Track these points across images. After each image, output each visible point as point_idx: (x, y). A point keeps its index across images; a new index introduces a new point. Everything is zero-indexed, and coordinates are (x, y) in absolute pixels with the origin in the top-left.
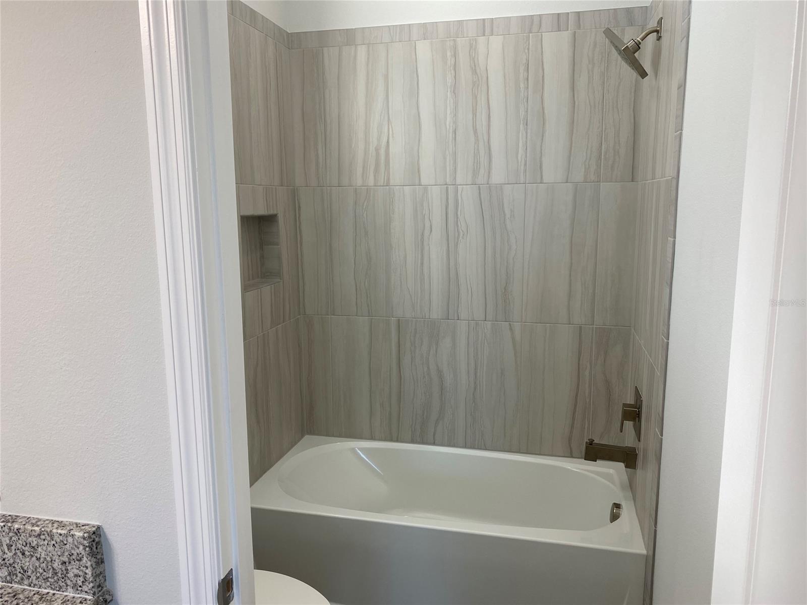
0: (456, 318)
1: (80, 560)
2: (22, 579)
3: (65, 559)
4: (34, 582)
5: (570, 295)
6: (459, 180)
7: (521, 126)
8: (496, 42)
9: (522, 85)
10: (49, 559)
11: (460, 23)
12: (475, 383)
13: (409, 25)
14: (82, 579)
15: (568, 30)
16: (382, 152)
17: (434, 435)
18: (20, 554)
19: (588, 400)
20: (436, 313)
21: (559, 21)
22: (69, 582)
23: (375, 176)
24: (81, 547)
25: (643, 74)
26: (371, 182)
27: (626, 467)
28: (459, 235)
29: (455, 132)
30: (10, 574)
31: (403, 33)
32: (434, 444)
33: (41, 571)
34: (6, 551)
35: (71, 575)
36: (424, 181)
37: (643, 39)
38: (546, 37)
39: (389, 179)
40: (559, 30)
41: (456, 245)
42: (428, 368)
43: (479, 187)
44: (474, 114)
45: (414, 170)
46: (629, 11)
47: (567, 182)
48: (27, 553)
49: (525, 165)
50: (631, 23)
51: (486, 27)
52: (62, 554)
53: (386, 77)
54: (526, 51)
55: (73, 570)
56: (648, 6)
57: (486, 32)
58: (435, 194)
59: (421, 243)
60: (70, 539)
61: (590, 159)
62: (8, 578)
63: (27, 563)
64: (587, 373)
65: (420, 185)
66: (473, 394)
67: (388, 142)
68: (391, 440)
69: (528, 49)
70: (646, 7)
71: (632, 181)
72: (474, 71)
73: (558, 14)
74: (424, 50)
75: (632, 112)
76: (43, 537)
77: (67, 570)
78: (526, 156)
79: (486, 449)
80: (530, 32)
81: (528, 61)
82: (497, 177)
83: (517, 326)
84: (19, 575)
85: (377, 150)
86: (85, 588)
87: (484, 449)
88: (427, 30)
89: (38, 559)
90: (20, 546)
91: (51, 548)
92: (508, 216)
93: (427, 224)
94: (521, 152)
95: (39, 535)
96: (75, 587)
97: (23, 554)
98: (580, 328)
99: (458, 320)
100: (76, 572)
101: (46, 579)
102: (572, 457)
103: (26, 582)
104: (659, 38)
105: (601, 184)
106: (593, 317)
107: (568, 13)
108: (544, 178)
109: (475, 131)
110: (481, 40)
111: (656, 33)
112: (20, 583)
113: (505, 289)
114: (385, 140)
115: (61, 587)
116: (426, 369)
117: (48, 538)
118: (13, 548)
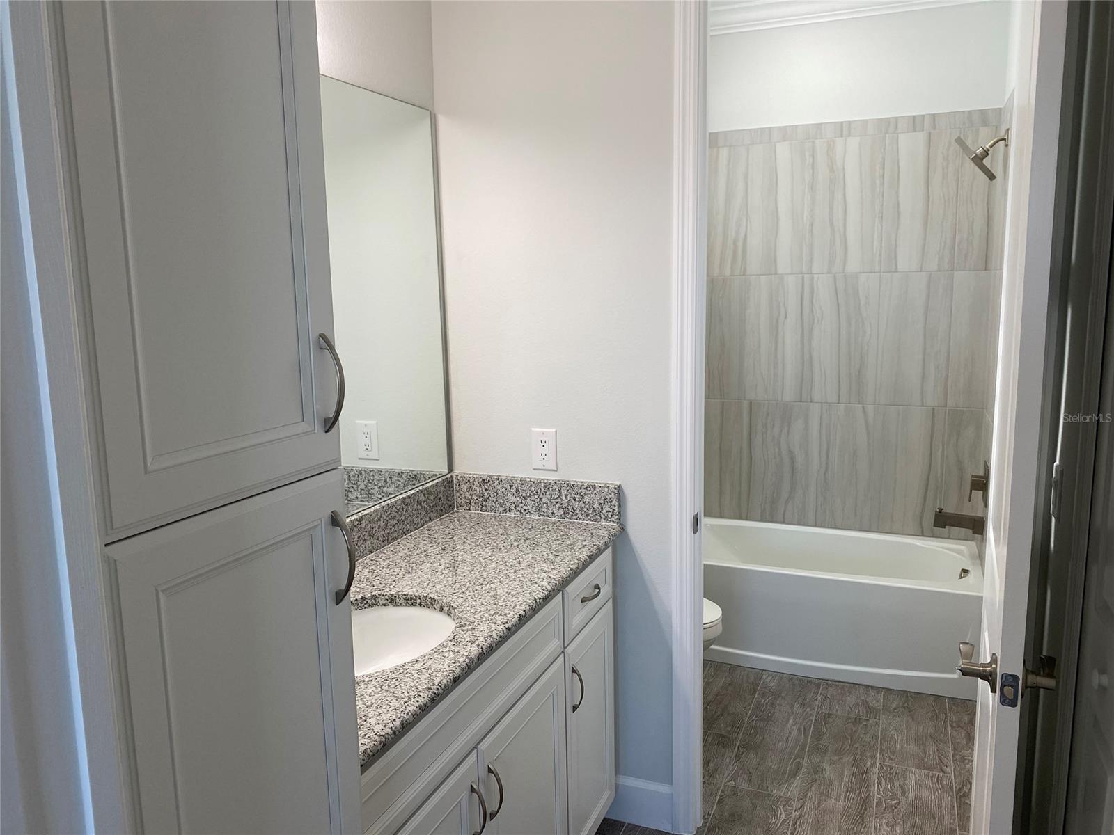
0: (809, 401)
1: (612, 502)
2: (572, 516)
3: (602, 502)
4: (580, 517)
5: (924, 377)
6: (815, 269)
7: (877, 219)
8: (853, 143)
9: (878, 182)
10: (591, 502)
11: (819, 126)
12: (827, 464)
13: (770, 128)
14: (611, 513)
15: (923, 130)
16: (740, 244)
17: (784, 514)
18: (573, 500)
19: (940, 480)
20: (789, 396)
21: (915, 123)
22: (602, 516)
23: (732, 268)
24: (613, 494)
25: (992, 177)
26: (728, 272)
27: (974, 533)
28: (814, 319)
29: (812, 225)
30: (564, 513)
31: (764, 135)
32: (783, 522)
33: (585, 510)
34: (564, 499)
35: (604, 511)
36: (780, 271)
37: (991, 147)
38: (902, 137)
39: (745, 270)
40: (915, 131)
41: (811, 330)
42: (780, 449)
43: (835, 276)
44: (831, 209)
45: (771, 260)
46: (983, 113)
47: (921, 271)
48: (577, 499)
49: (880, 255)
50: (985, 123)
51: (843, 129)
52: (600, 498)
53: (746, 176)
54: (882, 150)
55: (606, 508)
56: (1002, 107)
57: (844, 133)
58: (791, 283)
59: (775, 329)
60: (606, 489)
61: (944, 250)
62: (563, 516)
63: (576, 505)
64: (939, 454)
65: (776, 274)
66: (825, 474)
67: (746, 235)
68: (740, 518)
69: (884, 149)
70: (1000, 109)
71: (986, 270)
72: (832, 170)
73: (914, 116)
74: (783, 151)
75: (985, 205)
76: (589, 489)
77: (602, 508)
78: (881, 247)
79: (836, 528)
80: (886, 133)
81: (884, 159)
82: (853, 266)
83: (870, 408)
84: (571, 513)
85: (735, 242)
86: (613, 519)
87: (834, 528)
88: (786, 133)
89: (584, 503)
90: (573, 495)
91: (593, 495)
92: (862, 303)
93: (782, 310)
94: (876, 243)
95: (587, 488)
96: (606, 519)
97: (575, 500)
98: (933, 409)
99: (811, 402)
100: (608, 509)
101: (588, 515)
102: (923, 535)
103: (574, 517)
104: (1007, 145)
105: (955, 273)
106: (946, 399)
107: (923, 116)
108: (899, 267)
109: (832, 224)
110: (840, 142)
111: (1003, 141)
112: (570, 518)
113: (859, 372)
114: (742, 235)
115: (597, 519)
116: (777, 450)
117: (592, 489)
118: (568, 497)
